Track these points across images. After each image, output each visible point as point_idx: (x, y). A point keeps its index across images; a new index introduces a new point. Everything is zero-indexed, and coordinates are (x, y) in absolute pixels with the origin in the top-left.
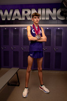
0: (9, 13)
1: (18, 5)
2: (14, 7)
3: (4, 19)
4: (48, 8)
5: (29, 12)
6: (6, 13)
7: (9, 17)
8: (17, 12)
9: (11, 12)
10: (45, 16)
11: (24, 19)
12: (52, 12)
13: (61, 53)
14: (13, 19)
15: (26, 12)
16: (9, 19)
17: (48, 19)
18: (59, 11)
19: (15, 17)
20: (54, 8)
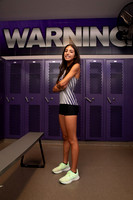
0: (21, 35)
1: (39, 21)
2: (31, 25)
3: (11, 46)
4: (94, 26)
5: (59, 33)
6: (16, 34)
7: (21, 42)
8: (37, 33)
9: (25, 34)
10: (90, 40)
11: (49, 45)
12: (102, 32)
13: (121, 107)
14: (29, 46)
15: (54, 33)
16: (21, 46)
17: (94, 45)
18: (114, 32)
19: (32, 42)
20: (105, 26)
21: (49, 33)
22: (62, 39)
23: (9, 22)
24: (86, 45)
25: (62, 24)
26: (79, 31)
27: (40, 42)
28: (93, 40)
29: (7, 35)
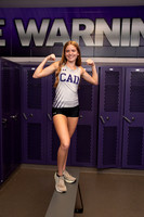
0: (39, 28)
1: (62, 9)
2: (53, 14)
3: (25, 44)
4: (137, 17)
5: (90, 26)
6: (32, 27)
7: (39, 38)
8: (59, 26)
9: (44, 27)
10: (131, 37)
14: (50, 44)
15: (82, 27)
16: (39, 44)
17: (136, 44)
19: (54, 38)
21: (76, 27)
22: (93, 35)
23: (22, 9)
24: (125, 44)
25: (93, 14)
26: (116, 25)
27: (64, 38)
28: (135, 37)
29: (20, 27)
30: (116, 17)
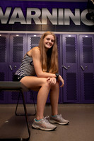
0: (4, 13)
1: (20, 1)
4: (67, 8)
5: (38, 12)
7: (4, 19)
8: (18, 12)
9: (8, 12)
10: (64, 19)
11: (29, 23)
12: (74, 13)
14: (12, 22)
15: (33, 13)
16: (4, 22)
17: (67, 23)
18: (84, 13)
19: (14, 19)
20: (77, 8)
21: (29, 12)
22: (40, 18)
25: (40, 5)
26: (55, 12)
27: (21, 19)
28: (67, 20)
30: (55, 8)
